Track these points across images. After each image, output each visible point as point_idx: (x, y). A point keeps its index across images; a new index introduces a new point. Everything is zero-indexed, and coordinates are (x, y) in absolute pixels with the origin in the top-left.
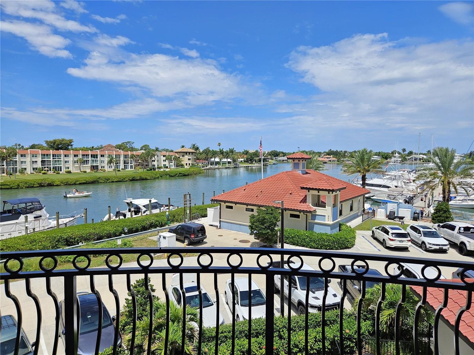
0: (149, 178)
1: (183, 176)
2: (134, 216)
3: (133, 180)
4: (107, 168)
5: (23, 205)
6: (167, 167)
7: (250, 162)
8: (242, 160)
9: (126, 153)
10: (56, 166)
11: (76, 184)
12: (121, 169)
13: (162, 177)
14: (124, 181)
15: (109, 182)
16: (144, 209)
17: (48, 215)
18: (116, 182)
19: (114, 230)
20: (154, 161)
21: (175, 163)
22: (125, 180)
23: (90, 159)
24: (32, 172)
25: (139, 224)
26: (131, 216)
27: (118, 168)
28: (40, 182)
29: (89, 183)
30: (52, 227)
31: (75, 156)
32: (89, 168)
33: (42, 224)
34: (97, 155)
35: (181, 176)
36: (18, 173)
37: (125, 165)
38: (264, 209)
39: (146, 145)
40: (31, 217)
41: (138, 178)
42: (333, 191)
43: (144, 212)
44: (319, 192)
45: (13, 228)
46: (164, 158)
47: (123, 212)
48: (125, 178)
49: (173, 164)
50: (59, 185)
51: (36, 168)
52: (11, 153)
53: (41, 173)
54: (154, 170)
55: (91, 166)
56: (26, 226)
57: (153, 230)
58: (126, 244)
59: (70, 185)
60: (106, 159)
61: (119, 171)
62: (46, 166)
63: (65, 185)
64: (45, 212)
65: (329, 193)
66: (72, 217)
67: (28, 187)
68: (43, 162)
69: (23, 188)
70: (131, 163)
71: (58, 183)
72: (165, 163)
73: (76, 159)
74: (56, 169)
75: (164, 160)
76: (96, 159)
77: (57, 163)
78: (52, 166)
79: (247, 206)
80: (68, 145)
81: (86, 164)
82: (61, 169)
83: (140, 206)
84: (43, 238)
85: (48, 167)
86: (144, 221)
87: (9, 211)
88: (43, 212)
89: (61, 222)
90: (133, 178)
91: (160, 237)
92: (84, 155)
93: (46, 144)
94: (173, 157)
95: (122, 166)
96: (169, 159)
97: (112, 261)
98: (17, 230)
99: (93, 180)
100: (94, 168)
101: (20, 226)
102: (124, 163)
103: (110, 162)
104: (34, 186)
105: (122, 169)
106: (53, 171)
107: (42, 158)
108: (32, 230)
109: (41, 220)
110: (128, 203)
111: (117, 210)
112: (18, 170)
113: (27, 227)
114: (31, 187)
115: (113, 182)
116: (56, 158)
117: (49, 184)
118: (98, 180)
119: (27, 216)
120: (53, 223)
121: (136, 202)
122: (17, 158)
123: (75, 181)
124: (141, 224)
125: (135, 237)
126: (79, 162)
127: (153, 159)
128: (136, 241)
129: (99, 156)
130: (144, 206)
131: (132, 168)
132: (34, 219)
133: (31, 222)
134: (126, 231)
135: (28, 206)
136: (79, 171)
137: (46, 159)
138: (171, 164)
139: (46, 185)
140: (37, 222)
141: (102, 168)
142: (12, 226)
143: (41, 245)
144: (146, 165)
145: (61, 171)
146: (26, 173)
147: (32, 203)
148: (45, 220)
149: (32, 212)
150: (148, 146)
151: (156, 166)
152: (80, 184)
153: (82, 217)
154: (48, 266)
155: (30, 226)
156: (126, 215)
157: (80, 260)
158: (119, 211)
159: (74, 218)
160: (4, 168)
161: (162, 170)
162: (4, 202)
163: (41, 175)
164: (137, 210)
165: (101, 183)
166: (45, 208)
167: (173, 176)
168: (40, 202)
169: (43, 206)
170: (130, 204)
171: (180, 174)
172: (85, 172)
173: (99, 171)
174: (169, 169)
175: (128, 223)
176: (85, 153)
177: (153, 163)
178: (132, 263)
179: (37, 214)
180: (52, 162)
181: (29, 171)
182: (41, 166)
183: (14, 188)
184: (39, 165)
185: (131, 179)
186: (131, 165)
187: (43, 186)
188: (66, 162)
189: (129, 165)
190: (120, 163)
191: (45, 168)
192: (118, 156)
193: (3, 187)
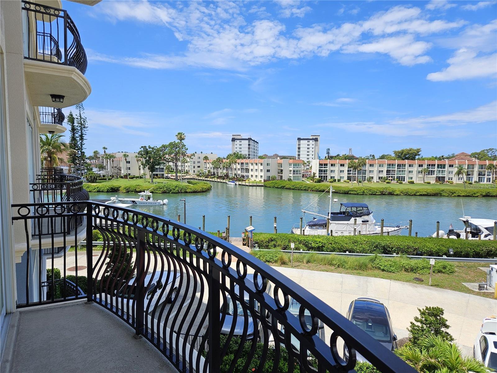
2: (470, 238)
3: (488, 196)
4: (455, 180)
5: (354, 209)
9: (482, 163)
10: (400, 176)
11: (416, 195)
12: (473, 182)
14: (474, 196)
15: (455, 196)
16: (486, 232)
17: (374, 221)
18: (463, 196)
19: (437, 249)
22: (476, 195)
23: (436, 169)
24: (378, 180)
25: (471, 249)
26: (467, 237)
27: (469, 181)
28: (383, 191)
29: (430, 195)
30: (377, 233)
31: (420, 166)
32: (435, 178)
33: (369, 228)
34: (444, 165)
36: (366, 181)
37: (479, 178)
40: (359, 220)
43: (486, 236)
45: (345, 228)
47: (458, 231)
48: (476, 193)
50: (399, 195)
51: (381, 177)
52: (361, 163)
53: (385, 182)
55: (436, 177)
56: (355, 227)
57: (491, 259)
58: (445, 268)
59: (409, 195)
60: (455, 170)
61: (471, 184)
62: (391, 175)
63: (405, 195)
64: (372, 218)
66: (397, 227)
67: (372, 194)
68: (388, 171)
70: (488, 175)
71: (398, 192)
73: (420, 169)
74: (399, 179)
76: (442, 169)
77: (401, 173)
78: (396, 176)
80: (416, 155)
81: (431, 175)
82: (404, 179)
83: (480, 227)
84: (365, 241)
85: (392, 177)
86: (478, 246)
87: (344, 213)
88: (370, 218)
89: (385, 229)
90: (488, 193)
91: (492, 269)
92: (430, 165)
95: (475, 178)
97: (423, 281)
98: (348, 230)
99: (435, 193)
100: (440, 179)
101: (350, 227)
102: (479, 175)
103: (459, 173)
104: (377, 194)
105: (476, 182)
106: (397, 181)
107: (387, 168)
108: (358, 232)
109: (368, 225)
110: (464, 222)
111: (451, 228)
112: (366, 178)
113: (355, 229)
115: (459, 196)
116: (400, 168)
117: (390, 193)
118: (441, 192)
119: (356, 219)
120: (378, 230)
121: (475, 222)
122: (367, 168)
123: (415, 192)
124: (473, 249)
125: (461, 263)
126: (423, 173)
128: (460, 268)
129: (447, 166)
130: (486, 228)
131: (490, 181)
132: (362, 223)
133: (359, 225)
134: (452, 253)
135: (358, 211)
136: (422, 182)
137: (391, 169)
139: (387, 193)
140: (364, 226)
141: (449, 179)
142: (344, 226)
143: (361, 247)
145: (404, 181)
146: (372, 181)
147: (363, 208)
148: (371, 225)
149: (361, 216)
152: (421, 195)
153: (408, 228)
154: (361, 267)
155: (358, 229)
156: (460, 235)
157: (390, 270)
158: (453, 230)
159: (399, 228)
160: (356, 176)
162: (341, 204)
163: (385, 184)
164: (476, 232)
165: (445, 196)
166: (372, 214)
168: (368, 208)
169: (371, 212)
170: (466, 222)
172: (429, 183)
173: (445, 183)
175: (456, 245)
176: (431, 162)
178: (446, 290)
179: (365, 218)
180: (396, 172)
181: (375, 179)
182: (386, 176)
183: (360, 195)
184: (384, 175)
185: (484, 194)
186: (489, 177)
187: (384, 194)
188: (410, 172)
189: (486, 177)
190: (473, 175)
191: (389, 177)
192: (471, 166)
193: (352, 192)
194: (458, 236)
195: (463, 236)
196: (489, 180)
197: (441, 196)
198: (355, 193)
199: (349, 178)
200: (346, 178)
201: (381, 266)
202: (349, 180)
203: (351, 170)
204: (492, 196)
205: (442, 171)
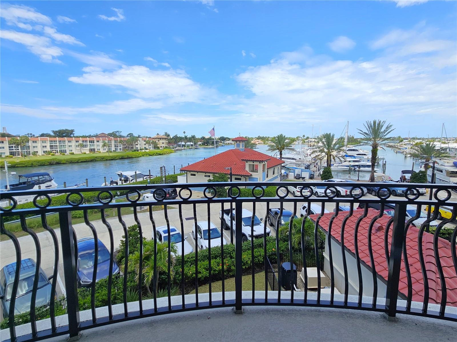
0: (134, 157)
1: (159, 155)
3: (122, 158)
4: (102, 150)
5: (36, 178)
6: (147, 149)
7: (206, 144)
8: (201, 143)
9: (116, 139)
10: (62, 149)
11: (78, 162)
12: (112, 151)
13: (143, 156)
15: (104, 160)
16: (131, 178)
17: (57, 185)
18: (109, 160)
20: (137, 145)
21: (153, 146)
22: (116, 159)
23: (88, 144)
24: (43, 154)
26: (122, 183)
27: (110, 150)
28: (50, 161)
29: (88, 161)
31: (76, 142)
32: (88, 150)
34: (94, 141)
35: (158, 155)
36: (31, 155)
37: (115, 148)
38: (217, 175)
39: (131, 133)
41: (126, 157)
42: (262, 161)
43: (132, 180)
44: (253, 163)
46: (145, 143)
47: (116, 181)
48: (116, 157)
49: (151, 147)
50: (65, 163)
51: (46, 151)
52: (24, 140)
53: (50, 155)
54: (137, 151)
59: (74, 163)
60: (101, 144)
61: (111, 152)
62: (54, 149)
63: (70, 163)
65: (260, 163)
66: (75, 186)
67: (40, 165)
68: (51, 147)
69: (36, 166)
70: (120, 146)
71: (64, 162)
72: (145, 146)
73: (77, 144)
74: (62, 152)
75: (144, 144)
76: (93, 144)
77: (62, 147)
78: (58, 150)
79: (206, 174)
80: (71, 134)
81: (86, 147)
82: (66, 151)
83: (128, 176)
85: (55, 150)
87: (24, 183)
88: (53, 183)
91: (144, 197)
92: (84, 141)
93: (53, 133)
94: (151, 141)
95: (113, 149)
96: (148, 143)
99: (91, 159)
100: (92, 150)
103: (104, 145)
104: (45, 164)
105: (114, 151)
106: (60, 153)
107: (50, 144)
110: (118, 175)
111: (111, 180)
112: (31, 152)
114: (42, 165)
115: (107, 160)
116: (61, 144)
117: (57, 162)
118: (96, 159)
119: (40, 186)
121: (125, 173)
122: (30, 144)
123: (77, 160)
126: (80, 146)
127: (137, 143)
129: (95, 142)
130: (131, 176)
132: (46, 188)
134: (119, 194)
135: (40, 179)
136: (80, 153)
137: (53, 144)
138: (150, 147)
139: (54, 163)
141: (98, 150)
144: (132, 148)
145: (66, 153)
146: (38, 155)
147: (43, 176)
149: (44, 183)
150: (132, 134)
151: (139, 149)
152: (82, 162)
153: (84, 185)
156: (118, 183)
158: (113, 181)
160: (19, 151)
161: (143, 151)
162: (19, 176)
164: (126, 179)
165: (98, 161)
166: (54, 180)
167: (152, 155)
168: (49, 176)
169: (52, 178)
170: (121, 175)
171: (157, 153)
172: (85, 153)
173: (96, 152)
174: (149, 151)
176: (85, 139)
177: (137, 146)
178: (124, 216)
179: (48, 184)
180: (58, 146)
181: (40, 153)
182: (50, 150)
183: (29, 167)
184: (48, 149)
185: (121, 158)
186: (120, 147)
187: (52, 164)
188: (69, 146)
189: (119, 148)
190: (111, 147)
191: (53, 150)
192: (110, 142)
193: (19, 166)
194: (117, 183)
195: (120, 183)
196: (120, 149)
197: (95, 161)
198: (23, 165)
199: (12, 154)
200: (8, 154)
201: (77, 215)
202: (12, 156)
203: (12, 147)
204: (125, 158)
205: (93, 145)
